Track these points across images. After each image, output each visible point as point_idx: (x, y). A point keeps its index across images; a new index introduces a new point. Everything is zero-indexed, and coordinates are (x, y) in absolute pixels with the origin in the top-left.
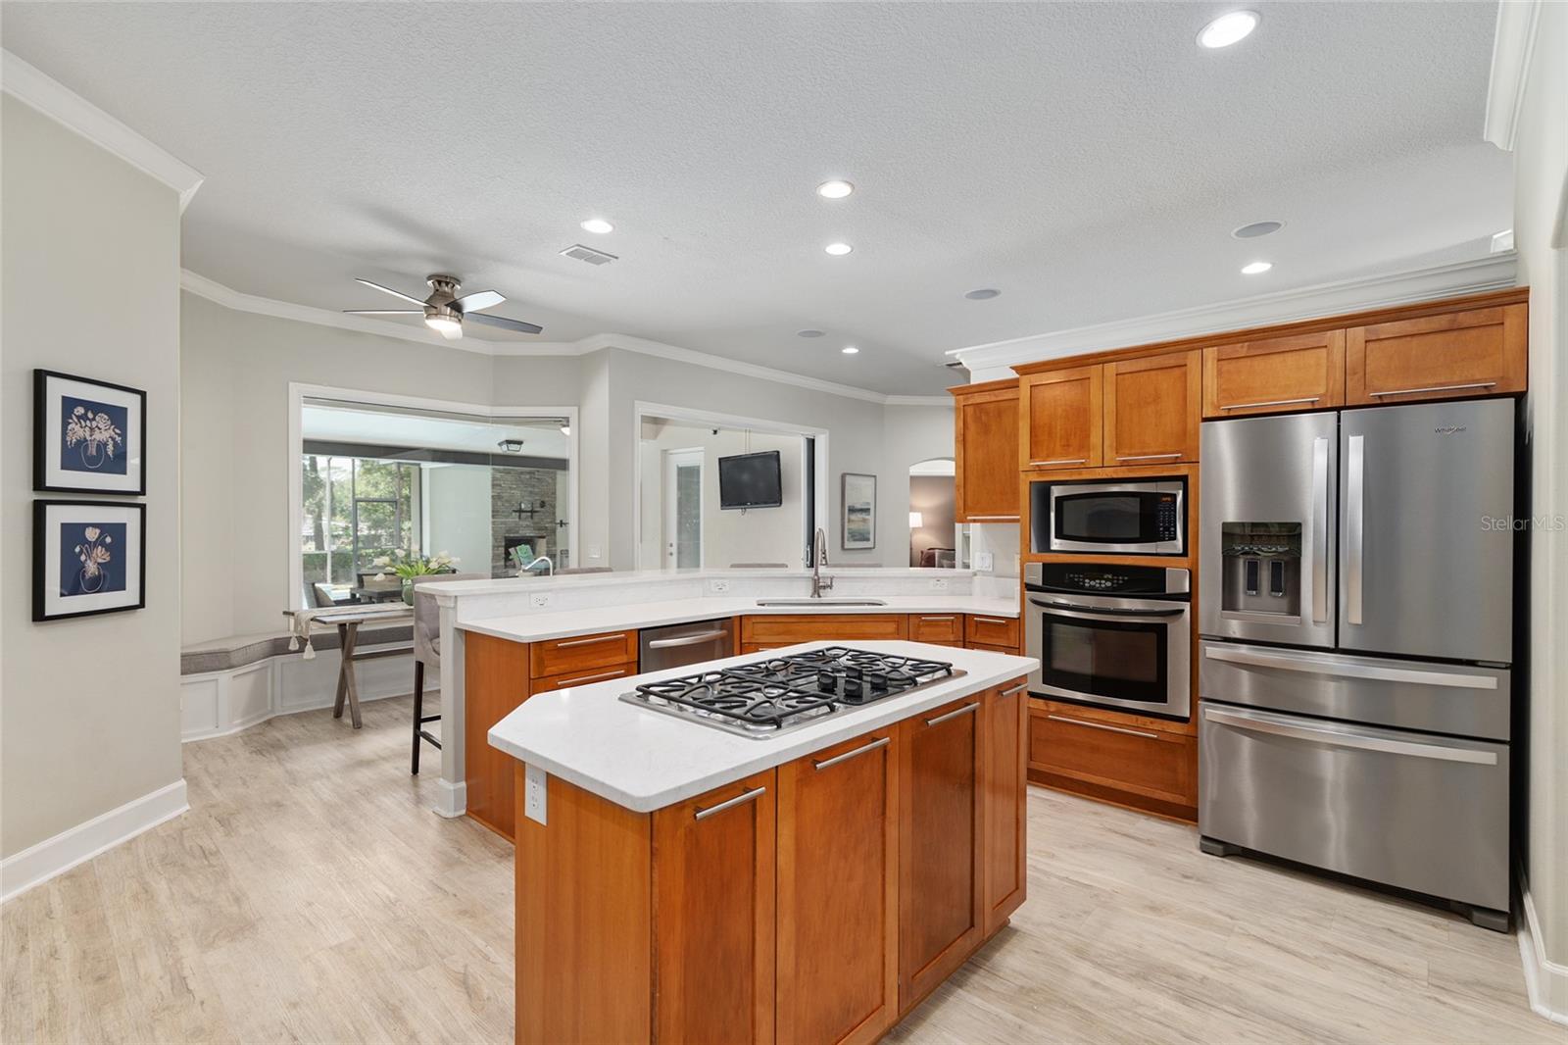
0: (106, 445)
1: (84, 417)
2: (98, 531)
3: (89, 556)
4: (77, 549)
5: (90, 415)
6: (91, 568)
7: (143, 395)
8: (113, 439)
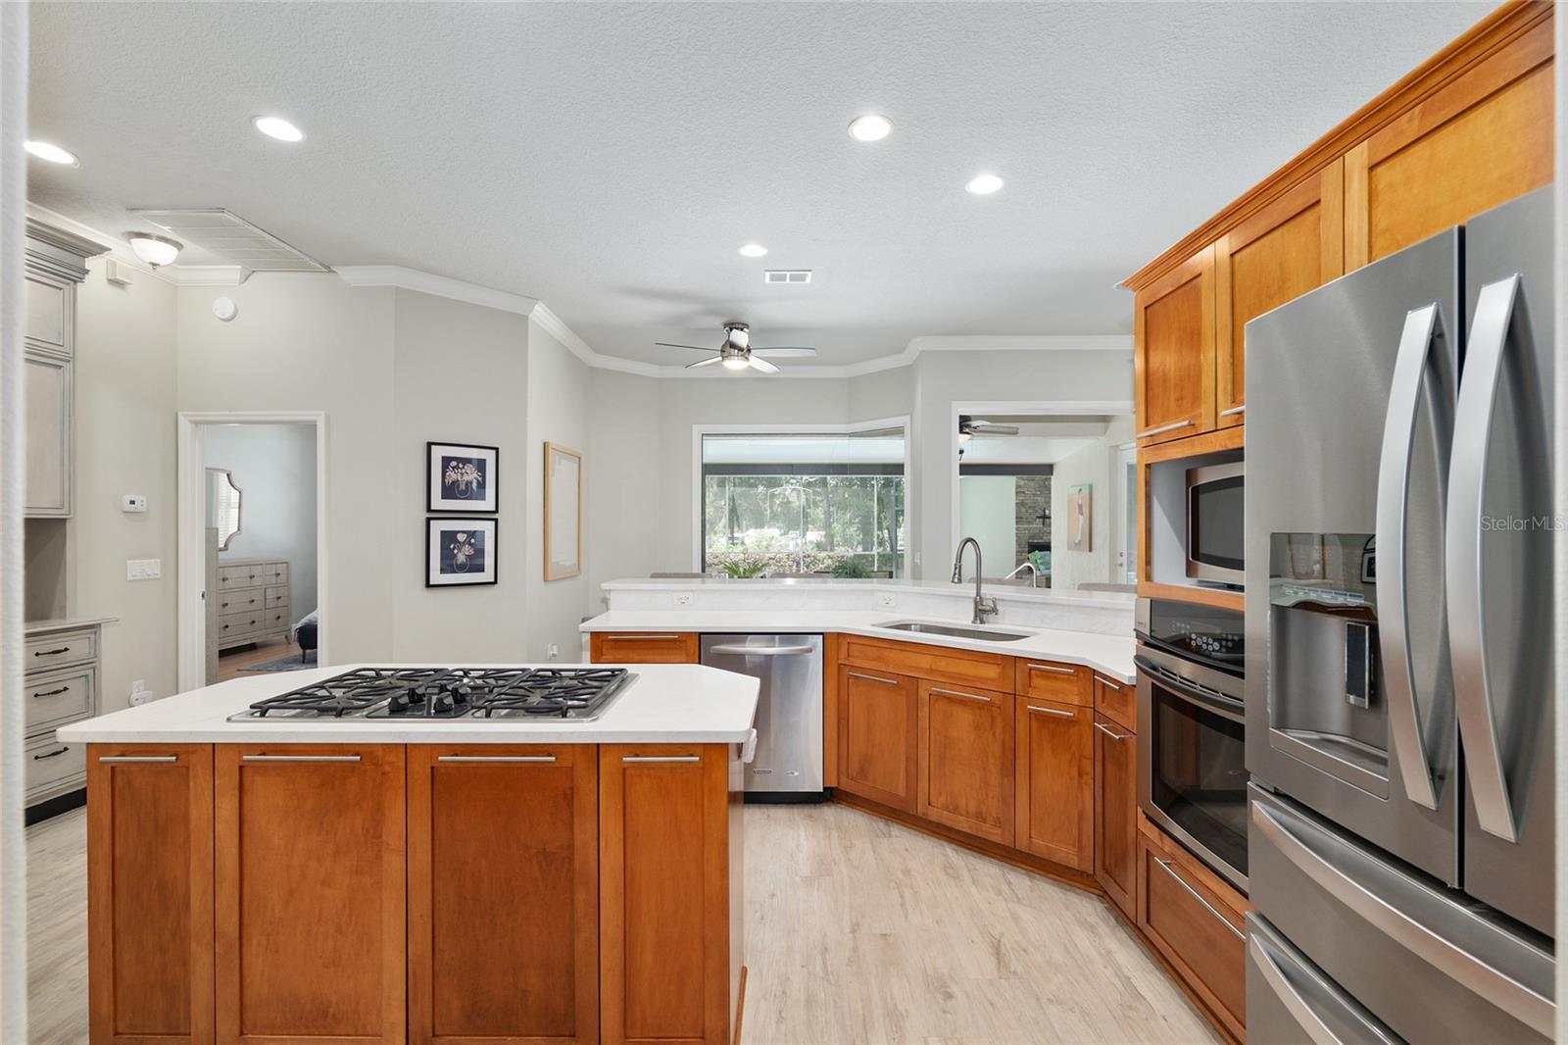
0: (471, 483)
1: (457, 467)
2: (466, 535)
3: (460, 550)
4: (452, 546)
5: (461, 466)
6: (461, 558)
7: (497, 449)
8: (477, 479)
